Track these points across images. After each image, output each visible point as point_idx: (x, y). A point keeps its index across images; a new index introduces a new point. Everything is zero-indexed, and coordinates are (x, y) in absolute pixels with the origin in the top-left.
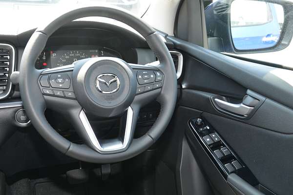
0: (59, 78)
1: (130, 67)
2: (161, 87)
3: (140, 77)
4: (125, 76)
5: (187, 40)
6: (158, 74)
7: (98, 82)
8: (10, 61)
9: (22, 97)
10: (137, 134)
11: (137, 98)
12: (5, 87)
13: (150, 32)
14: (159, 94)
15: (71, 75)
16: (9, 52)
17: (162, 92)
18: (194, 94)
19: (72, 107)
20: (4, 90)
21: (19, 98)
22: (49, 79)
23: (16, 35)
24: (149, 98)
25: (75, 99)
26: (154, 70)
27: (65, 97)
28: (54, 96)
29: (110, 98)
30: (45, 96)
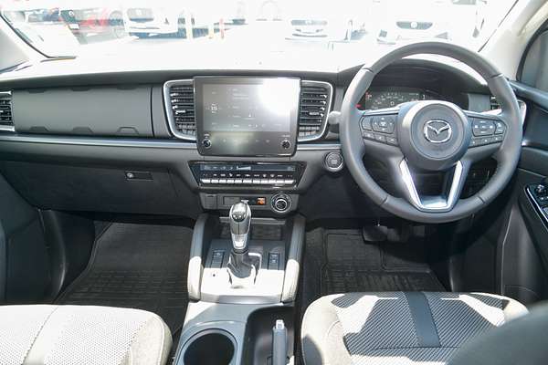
0: (383, 121)
1: (465, 113)
2: (501, 141)
3: (476, 127)
4: (459, 125)
5: (534, 86)
6: (499, 125)
7: (426, 129)
8: (327, 100)
9: (341, 139)
10: (465, 193)
11: (470, 151)
12: (318, 128)
13: (494, 74)
14: (498, 148)
15: (395, 120)
16: (326, 91)
17: (502, 148)
18: (536, 154)
19: (392, 154)
20: (317, 131)
21: (337, 140)
22: (371, 122)
23: (336, 72)
24: (484, 152)
25: (398, 146)
26: (495, 120)
27: (387, 143)
28: (375, 140)
29: (438, 148)
30: (366, 141)
